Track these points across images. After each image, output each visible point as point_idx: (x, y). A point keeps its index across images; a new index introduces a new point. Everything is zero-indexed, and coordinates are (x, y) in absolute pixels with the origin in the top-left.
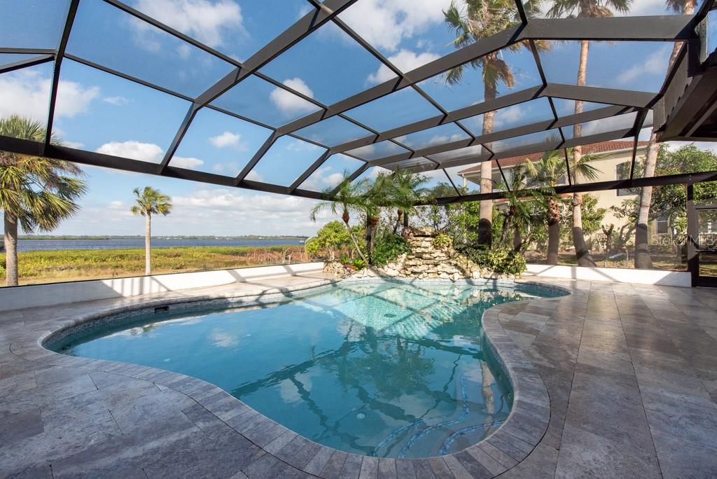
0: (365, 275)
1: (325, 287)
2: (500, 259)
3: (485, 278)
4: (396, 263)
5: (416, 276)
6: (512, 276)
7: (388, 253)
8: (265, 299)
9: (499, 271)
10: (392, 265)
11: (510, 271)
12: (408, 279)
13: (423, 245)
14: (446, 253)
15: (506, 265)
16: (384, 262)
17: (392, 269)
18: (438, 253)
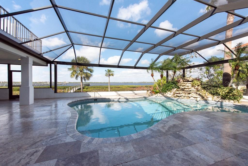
0: (158, 96)
1: (141, 98)
2: (223, 92)
3: (215, 101)
4: (171, 92)
5: (179, 97)
6: (232, 101)
7: (167, 88)
8: (120, 100)
9: (224, 98)
10: (169, 93)
11: (229, 99)
12: (176, 99)
13: (186, 85)
14: (196, 89)
15: (227, 95)
16: (166, 92)
17: (169, 94)
18: (193, 89)
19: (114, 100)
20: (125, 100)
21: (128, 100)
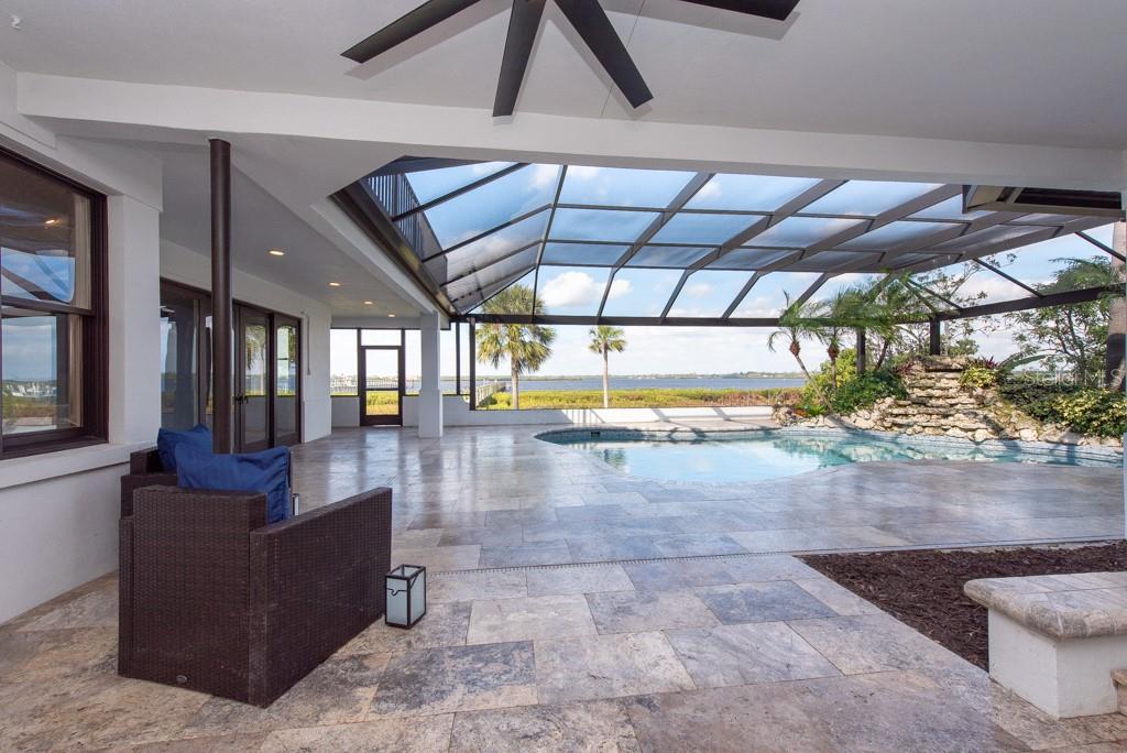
0: (819, 424)
2: (1077, 409)
3: (1048, 441)
4: (871, 411)
5: (902, 430)
6: (1113, 442)
7: (857, 396)
9: (1080, 428)
10: (863, 413)
11: (1101, 433)
12: (890, 434)
13: (938, 385)
14: (977, 397)
15: (1090, 420)
16: (851, 409)
17: (862, 419)
18: (964, 398)
19: (653, 436)
20: (693, 436)
21: (704, 436)
